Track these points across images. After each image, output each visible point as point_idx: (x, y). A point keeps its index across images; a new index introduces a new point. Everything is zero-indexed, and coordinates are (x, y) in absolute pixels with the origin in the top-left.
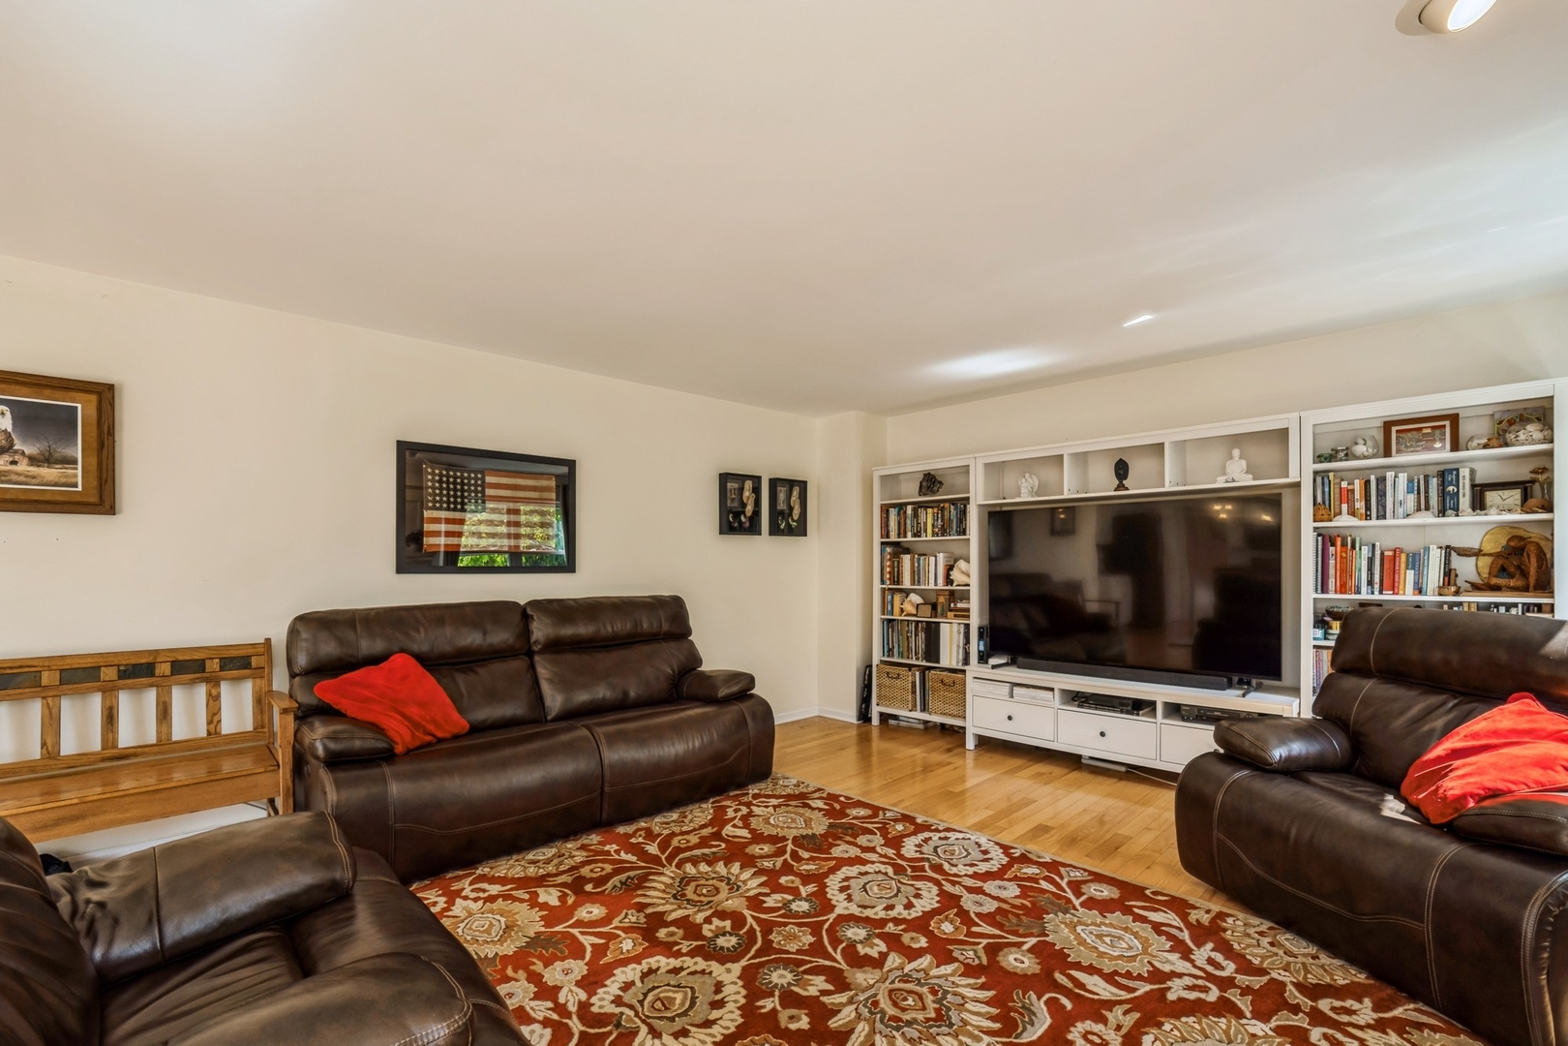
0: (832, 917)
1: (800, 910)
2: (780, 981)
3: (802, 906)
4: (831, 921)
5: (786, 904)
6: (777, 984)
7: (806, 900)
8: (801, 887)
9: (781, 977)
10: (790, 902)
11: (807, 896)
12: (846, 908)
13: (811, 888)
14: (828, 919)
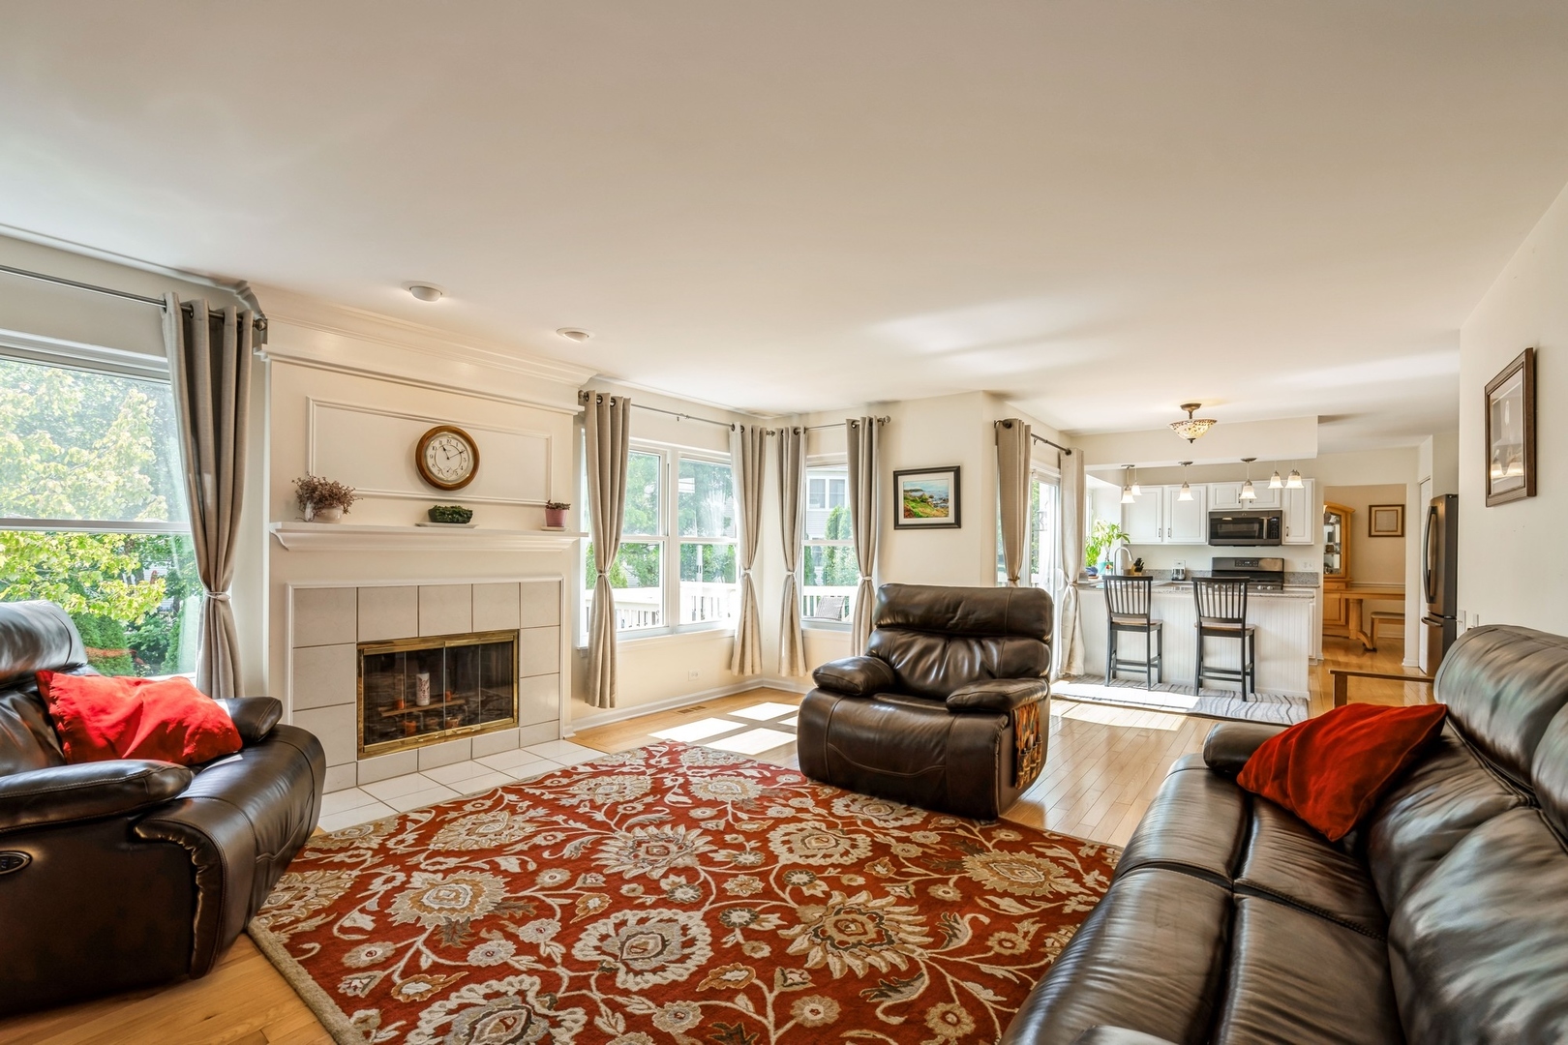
0: (707, 908)
1: (739, 913)
2: (747, 856)
3: (738, 917)
4: (707, 903)
5: (755, 918)
6: (750, 853)
7: (734, 924)
8: (742, 941)
9: (748, 859)
10: (752, 920)
11: (733, 931)
12: (690, 917)
13: (729, 941)
14: (711, 904)
